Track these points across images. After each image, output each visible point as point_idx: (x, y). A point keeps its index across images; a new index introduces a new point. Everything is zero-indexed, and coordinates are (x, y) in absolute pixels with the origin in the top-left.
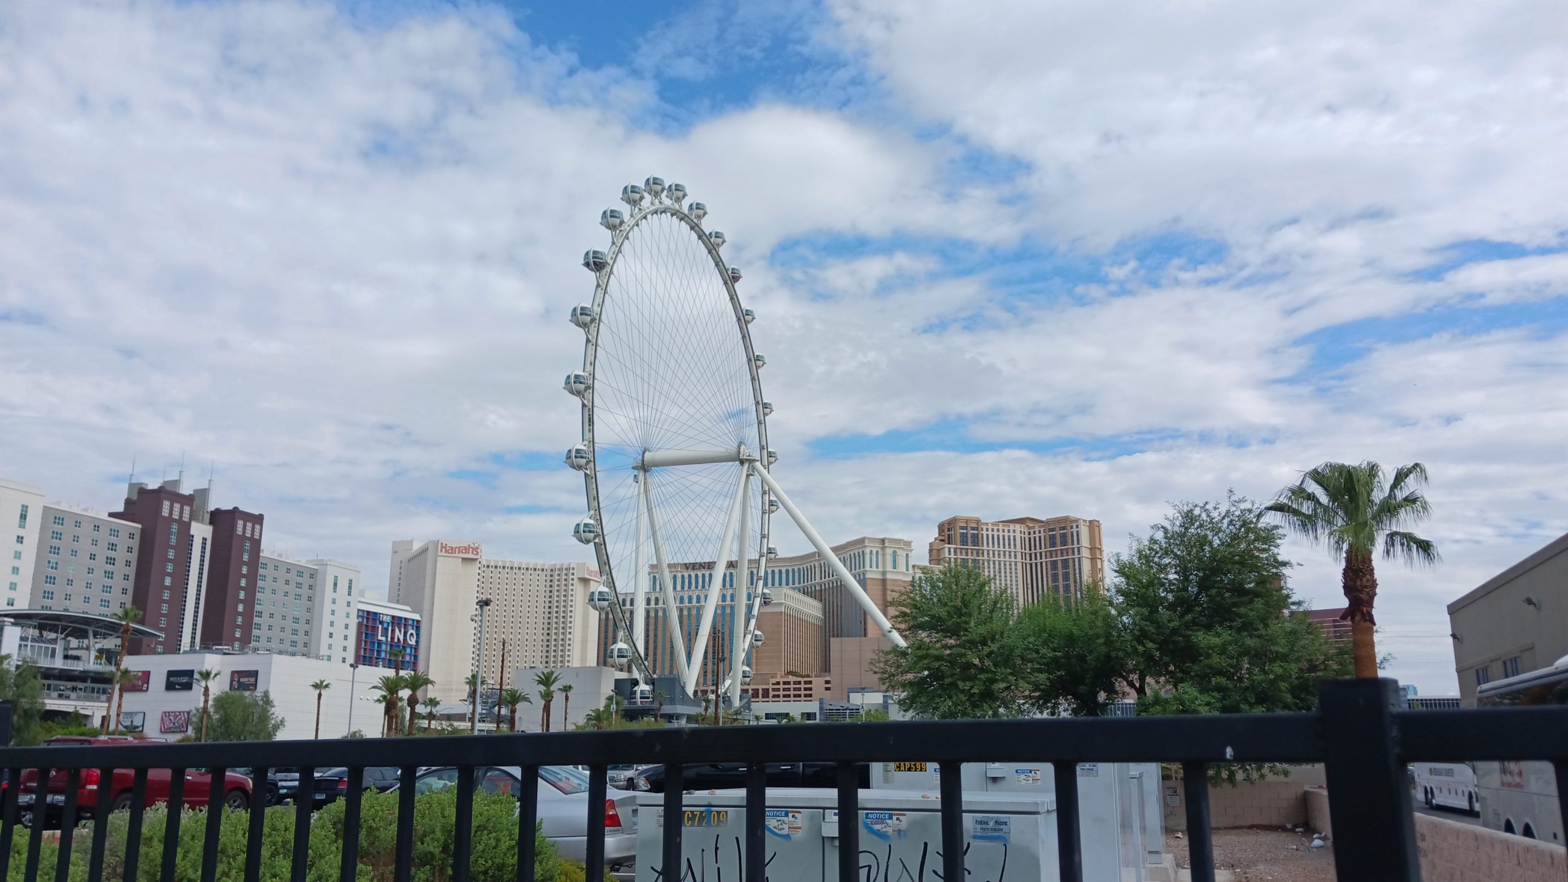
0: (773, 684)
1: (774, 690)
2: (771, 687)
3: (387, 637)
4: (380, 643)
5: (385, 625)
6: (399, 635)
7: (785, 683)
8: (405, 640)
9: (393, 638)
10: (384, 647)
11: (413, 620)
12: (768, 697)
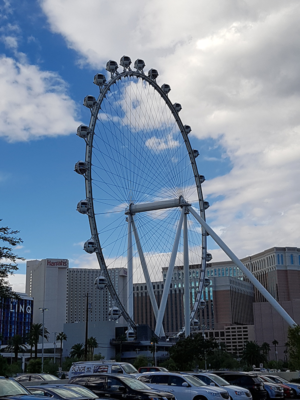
0: (226, 329)
1: (226, 332)
2: (225, 331)
3: (15, 310)
4: (12, 313)
5: (14, 304)
6: (22, 309)
7: (232, 328)
8: (25, 311)
9: (18, 310)
10: (14, 315)
11: (29, 300)
12: (224, 336)
